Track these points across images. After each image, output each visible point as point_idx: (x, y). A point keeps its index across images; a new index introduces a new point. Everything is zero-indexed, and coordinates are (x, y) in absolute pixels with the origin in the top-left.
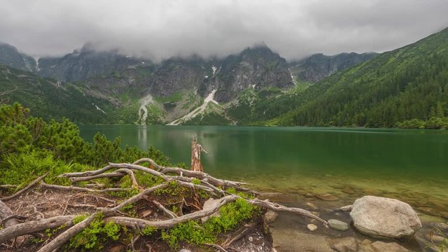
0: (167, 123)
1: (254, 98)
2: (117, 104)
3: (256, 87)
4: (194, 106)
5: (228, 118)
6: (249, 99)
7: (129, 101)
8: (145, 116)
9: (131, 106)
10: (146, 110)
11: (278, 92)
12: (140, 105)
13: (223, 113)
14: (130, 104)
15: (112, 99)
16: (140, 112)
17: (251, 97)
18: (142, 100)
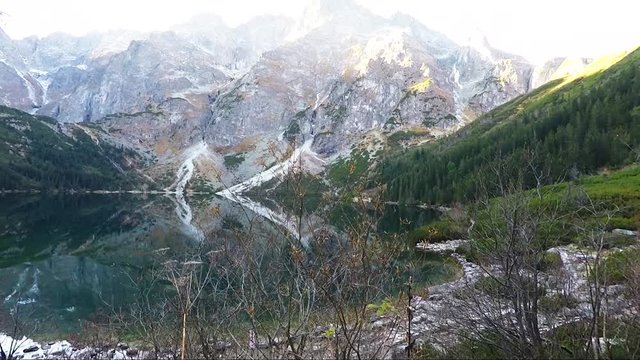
0: (219, 190)
1: (378, 146)
2: (149, 156)
3: (385, 127)
4: (274, 160)
5: (327, 182)
6: (369, 149)
7: (169, 151)
8: (188, 177)
9: (169, 161)
10: (191, 167)
11: (424, 134)
12: (185, 159)
13: (322, 174)
14: (169, 158)
15: (142, 150)
16: (181, 170)
17: (375, 144)
18: (189, 150)
